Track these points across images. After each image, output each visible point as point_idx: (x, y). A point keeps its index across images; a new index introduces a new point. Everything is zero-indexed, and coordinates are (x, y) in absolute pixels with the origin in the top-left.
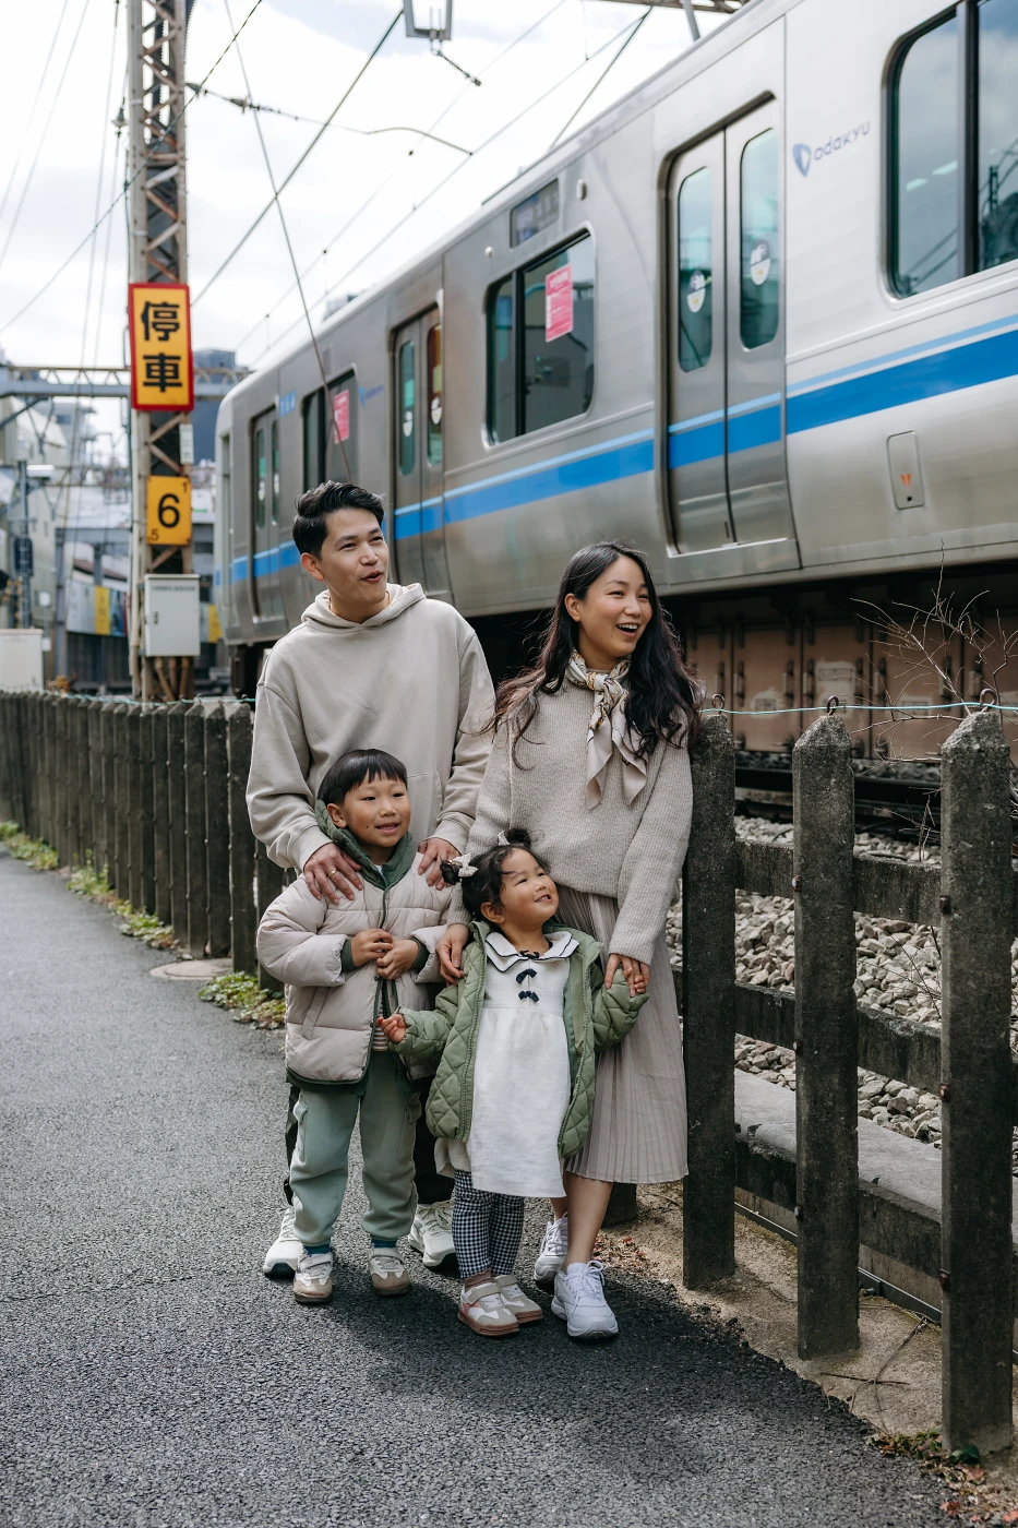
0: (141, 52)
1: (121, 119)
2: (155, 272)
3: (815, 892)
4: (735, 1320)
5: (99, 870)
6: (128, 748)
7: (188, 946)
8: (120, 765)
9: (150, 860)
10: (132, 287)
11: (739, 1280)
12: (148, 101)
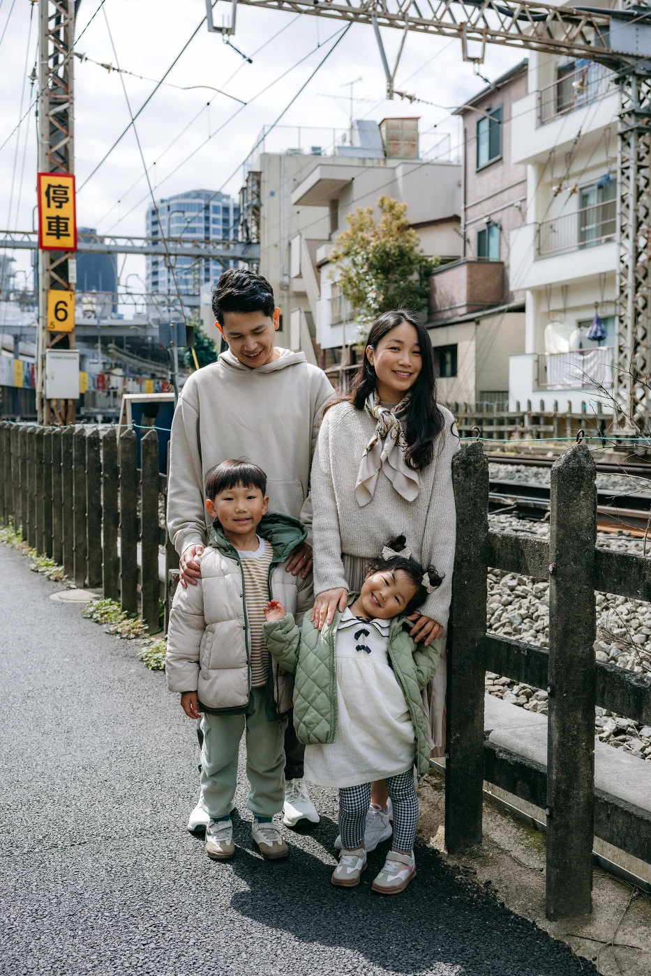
0: (47, 33)
1: (34, 74)
2: (55, 167)
3: (566, 576)
4: (490, 882)
5: (16, 528)
6: (35, 454)
7: (74, 579)
8: (30, 464)
9: (49, 524)
10: (40, 175)
11: (486, 848)
12: (51, 62)
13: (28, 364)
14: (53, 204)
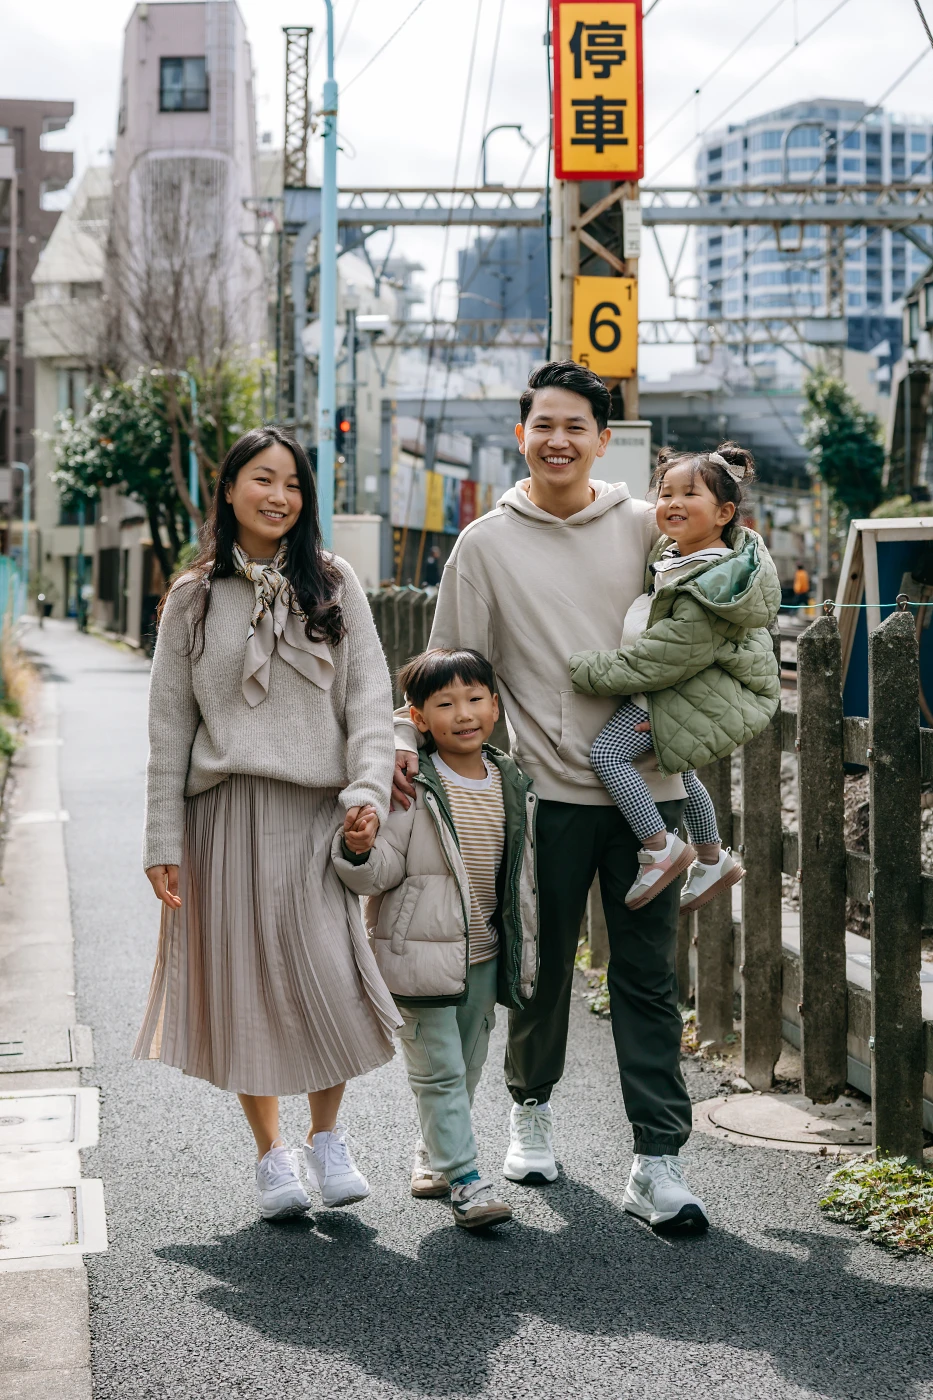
13: (454, 481)
14: (588, 69)
